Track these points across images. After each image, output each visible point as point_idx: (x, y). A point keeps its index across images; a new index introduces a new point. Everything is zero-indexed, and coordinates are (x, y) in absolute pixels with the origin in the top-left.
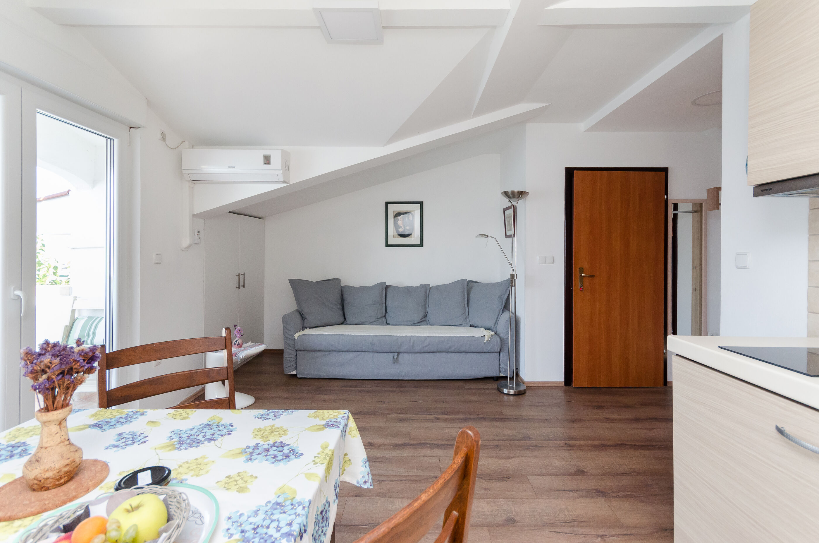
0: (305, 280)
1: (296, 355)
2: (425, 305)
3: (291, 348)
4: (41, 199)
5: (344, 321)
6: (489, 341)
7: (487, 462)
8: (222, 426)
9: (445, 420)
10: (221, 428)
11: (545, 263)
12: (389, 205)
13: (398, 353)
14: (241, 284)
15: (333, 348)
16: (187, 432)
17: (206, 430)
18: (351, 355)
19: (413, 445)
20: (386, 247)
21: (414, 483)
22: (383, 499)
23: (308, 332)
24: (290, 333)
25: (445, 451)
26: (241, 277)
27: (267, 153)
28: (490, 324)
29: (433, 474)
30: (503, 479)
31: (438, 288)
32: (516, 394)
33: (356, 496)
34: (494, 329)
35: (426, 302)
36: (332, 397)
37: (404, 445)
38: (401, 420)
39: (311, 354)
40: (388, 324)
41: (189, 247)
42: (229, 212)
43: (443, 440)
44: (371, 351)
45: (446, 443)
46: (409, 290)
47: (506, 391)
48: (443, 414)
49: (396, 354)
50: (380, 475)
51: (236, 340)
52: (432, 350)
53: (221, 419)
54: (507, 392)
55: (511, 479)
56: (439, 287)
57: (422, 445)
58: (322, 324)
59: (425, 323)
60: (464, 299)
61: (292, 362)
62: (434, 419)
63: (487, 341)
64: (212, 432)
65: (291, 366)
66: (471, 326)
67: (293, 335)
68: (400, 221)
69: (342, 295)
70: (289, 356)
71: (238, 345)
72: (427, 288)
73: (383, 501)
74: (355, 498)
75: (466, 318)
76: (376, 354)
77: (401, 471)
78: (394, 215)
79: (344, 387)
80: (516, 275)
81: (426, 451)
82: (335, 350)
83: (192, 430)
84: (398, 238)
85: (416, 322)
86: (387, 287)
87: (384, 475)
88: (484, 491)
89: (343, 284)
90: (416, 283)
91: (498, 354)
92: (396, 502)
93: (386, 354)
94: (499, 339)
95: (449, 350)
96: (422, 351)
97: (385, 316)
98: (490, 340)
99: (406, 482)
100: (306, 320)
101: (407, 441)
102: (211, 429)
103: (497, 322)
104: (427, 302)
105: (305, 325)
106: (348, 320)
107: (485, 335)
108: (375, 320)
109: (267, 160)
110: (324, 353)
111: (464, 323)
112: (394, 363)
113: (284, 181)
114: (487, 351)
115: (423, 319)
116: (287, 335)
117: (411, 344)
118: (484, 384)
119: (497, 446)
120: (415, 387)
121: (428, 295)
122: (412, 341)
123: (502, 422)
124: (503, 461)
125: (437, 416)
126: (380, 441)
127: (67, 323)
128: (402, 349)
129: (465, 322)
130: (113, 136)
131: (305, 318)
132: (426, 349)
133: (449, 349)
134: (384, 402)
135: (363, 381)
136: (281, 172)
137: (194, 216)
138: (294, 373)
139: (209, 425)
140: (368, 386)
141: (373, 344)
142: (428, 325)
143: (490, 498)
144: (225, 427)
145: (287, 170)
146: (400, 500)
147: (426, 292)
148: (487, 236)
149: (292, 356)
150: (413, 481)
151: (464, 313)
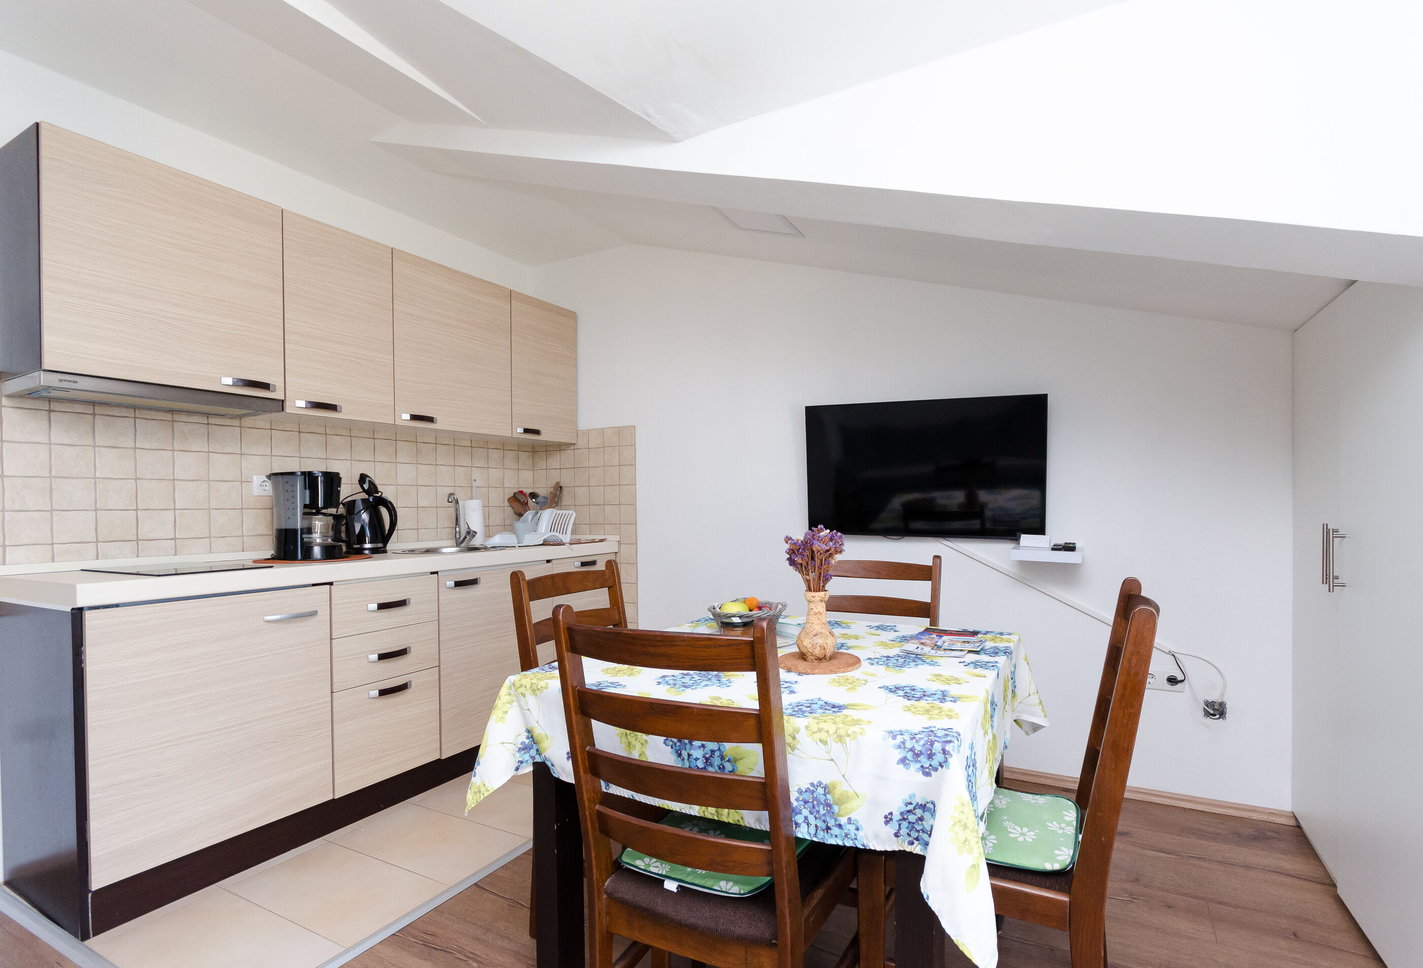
8: (670, 684)
10: (672, 682)
16: (712, 683)
17: (690, 683)
53: (667, 691)
64: (683, 680)
83: (706, 685)
102: (683, 683)
139: (685, 687)
144: (667, 682)
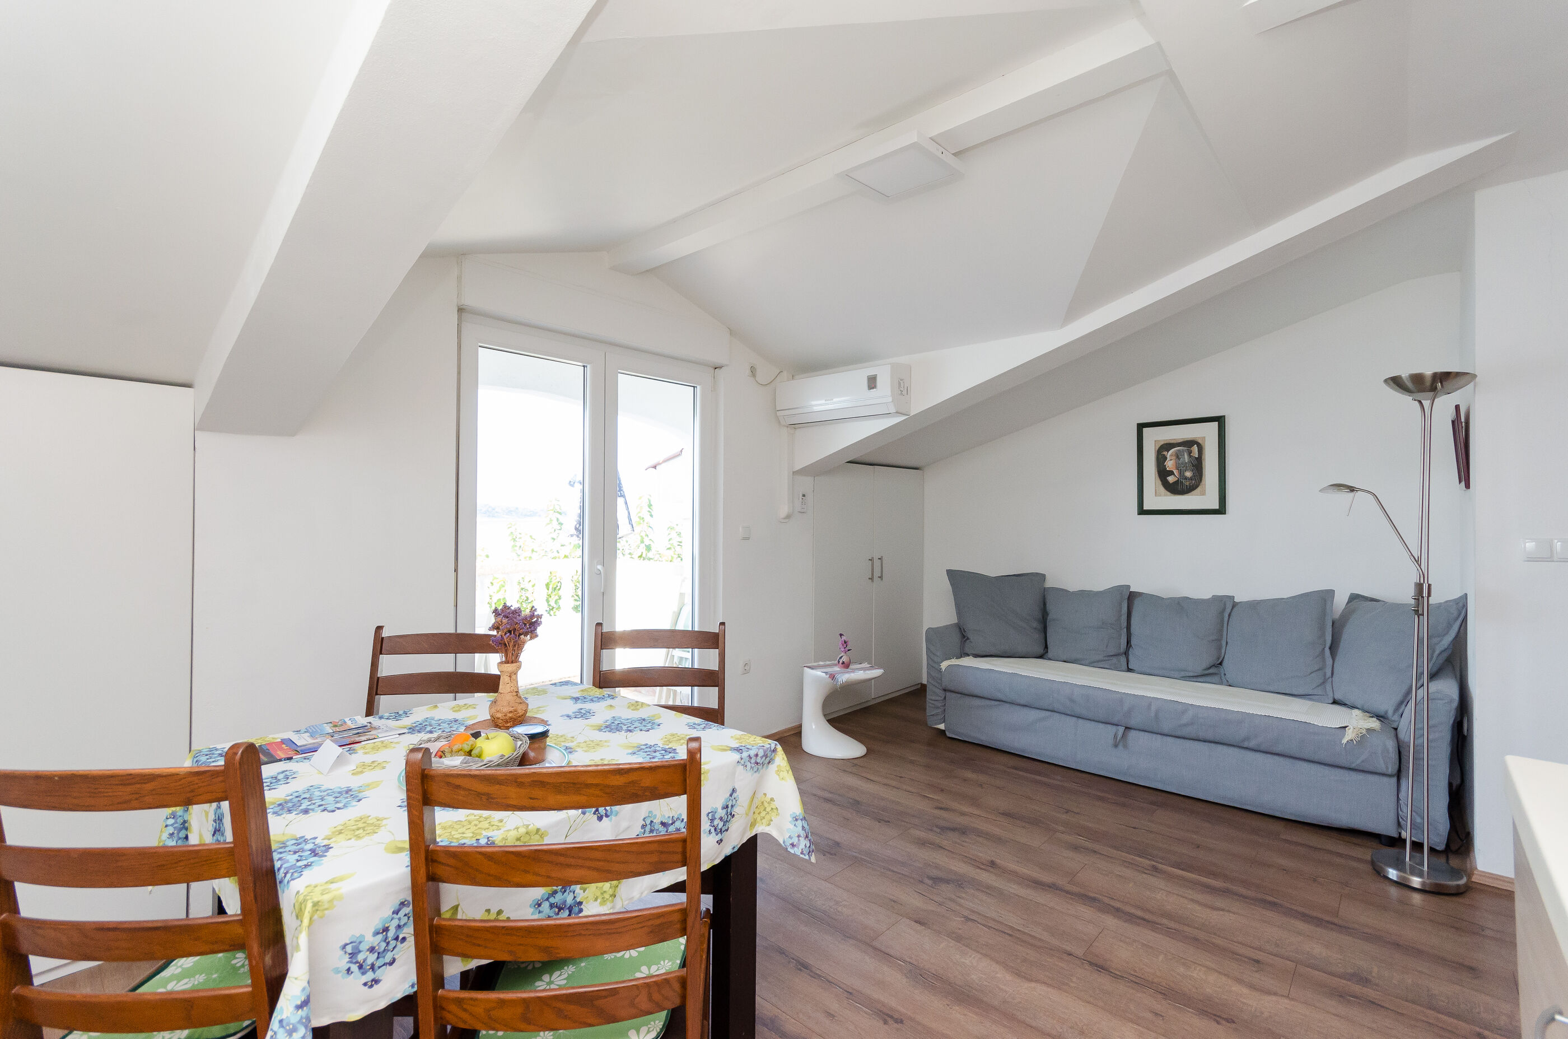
0: (977, 573)
1: (945, 698)
2: (1219, 640)
3: (937, 685)
4: (661, 462)
5: (1043, 655)
6: (1358, 742)
7: (1204, 977)
8: (652, 723)
9: (1170, 877)
10: (649, 725)
11: (1550, 559)
12: (1145, 430)
13: (1126, 728)
14: (877, 573)
15: (1000, 696)
17: (636, 723)
18: (1033, 715)
19: (1067, 892)
20: (1138, 514)
21: (1022, 946)
22: (952, 943)
23: (968, 662)
24: (936, 659)
25: (1126, 925)
26: (877, 563)
27: (871, 372)
28: (1386, 705)
29: (1068, 948)
30: (1216, 1018)
31: (1254, 606)
32: (1427, 889)
33: (916, 922)
34: (1393, 719)
35: (1222, 635)
36: (982, 778)
37: (1052, 887)
38: (1076, 848)
39: (968, 701)
40: (1129, 670)
41: (788, 517)
42: (847, 462)
43: (1137, 907)
44: (1069, 713)
45: (1139, 913)
46: (1181, 606)
47: (1393, 874)
48: (1178, 866)
49: (1121, 729)
50: (974, 912)
51: (840, 656)
52: (1202, 735)
54: (1398, 877)
55: (1234, 1025)
56: (1257, 603)
57: (1087, 899)
58: (999, 653)
59: (1216, 678)
60: (1323, 635)
61: (938, 708)
62: (1149, 868)
63: (1352, 740)
64: (638, 725)
65: (937, 714)
66: (1335, 702)
67: (939, 664)
68: (1171, 460)
69: (1045, 604)
70: (933, 698)
71: (842, 664)
72: (1225, 605)
73: (951, 945)
74: (913, 923)
75: (1324, 683)
76: (1080, 721)
77: (1013, 919)
78: (1157, 448)
79: (1016, 768)
80: (1429, 586)
81: (1086, 912)
82: (1004, 699)
83: (628, 719)
84: (1165, 495)
85: (1191, 674)
86: (1132, 597)
87: (979, 914)
88: (1149, 1016)
89: (1049, 584)
90: (1202, 591)
91: (1394, 780)
92: (970, 956)
93: (1101, 726)
94: (1391, 745)
95: (1246, 744)
96: (1179, 733)
97: (1126, 653)
98: (1362, 740)
99: (1010, 938)
100: (968, 641)
101: (1062, 882)
102: (641, 723)
103: (1405, 703)
104: (1225, 633)
105: (967, 650)
106: (1050, 654)
107: (1346, 727)
108: (1101, 657)
109: (872, 382)
110: (988, 702)
111: (1315, 692)
112: (1116, 746)
113: (897, 412)
114: (1353, 766)
115: (1211, 671)
116: (931, 663)
117: (1153, 714)
118: (1341, 842)
119: (1257, 962)
120: (1152, 803)
121: (1226, 619)
122: (1153, 708)
123: (1318, 926)
124: (1245, 991)
125: (1160, 865)
126: (1012, 866)
127: (676, 609)
128: (1132, 723)
129: (1319, 691)
130: (695, 384)
131: (968, 639)
132: (1185, 732)
133: (1244, 740)
134: (1067, 811)
135: (1056, 768)
136: (890, 399)
137: (795, 473)
138: (942, 727)
139: (644, 720)
140: (1059, 778)
141: (1072, 701)
142: (1222, 685)
143: (1151, 1031)
145: (905, 392)
146: (979, 956)
147: (1224, 610)
148: (1352, 489)
149: (940, 698)
150: (1023, 941)
151: (1318, 670)
